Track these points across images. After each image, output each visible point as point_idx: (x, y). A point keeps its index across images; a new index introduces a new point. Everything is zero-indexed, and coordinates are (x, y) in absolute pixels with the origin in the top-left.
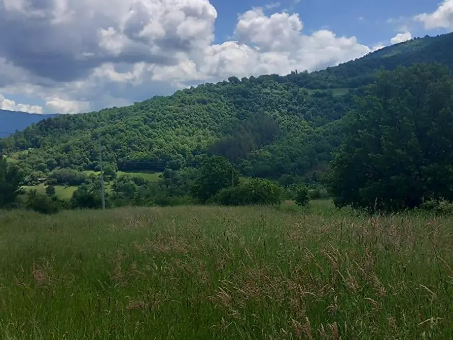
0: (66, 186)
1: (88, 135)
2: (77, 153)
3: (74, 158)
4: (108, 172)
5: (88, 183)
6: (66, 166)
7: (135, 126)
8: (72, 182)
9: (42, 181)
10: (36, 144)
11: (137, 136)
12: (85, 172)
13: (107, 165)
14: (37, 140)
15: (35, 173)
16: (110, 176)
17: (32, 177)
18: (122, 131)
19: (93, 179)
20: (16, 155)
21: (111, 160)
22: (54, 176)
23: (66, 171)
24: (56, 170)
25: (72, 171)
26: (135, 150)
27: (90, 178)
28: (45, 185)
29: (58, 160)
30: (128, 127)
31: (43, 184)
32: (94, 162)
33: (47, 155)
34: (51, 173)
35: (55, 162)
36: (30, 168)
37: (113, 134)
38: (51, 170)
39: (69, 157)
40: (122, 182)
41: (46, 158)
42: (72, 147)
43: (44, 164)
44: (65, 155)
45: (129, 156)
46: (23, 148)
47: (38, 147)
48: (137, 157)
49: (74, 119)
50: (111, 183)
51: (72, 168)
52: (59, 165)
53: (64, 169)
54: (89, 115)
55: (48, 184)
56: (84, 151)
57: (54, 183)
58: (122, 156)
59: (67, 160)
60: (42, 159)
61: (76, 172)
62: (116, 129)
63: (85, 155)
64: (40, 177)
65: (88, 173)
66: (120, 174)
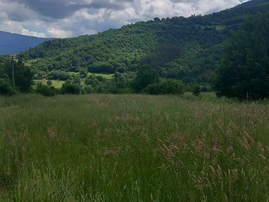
0: (58, 80)
1: (71, 51)
2: (65, 61)
3: (63, 64)
4: (82, 73)
5: (71, 79)
6: (58, 69)
7: (98, 46)
8: (62, 78)
9: (45, 77)
10: (41, 56)
11: (100, 52)
12: (69, 72)
13: (82, 69)
14: (43, 53)
15: (41, 72)
16: (83, 75)
17: (39, 75)
18: (91, 49)
19: (74, 77)
20: (31, 61)
21: (84, 66)
22: (52, 75)
24: (53, 71)
25: (62, 72)
26: (98, 60)
27: (72, 76)
28: (47, 79)
29: (54, 65)
30: (94, 46)
31: (45, 79)
32: (75, 67)
33: (48, 62)
34: (50, 73)
35: (52, 66)
36: (38, 69)
37: (86, 50)
38: (50, 71)
39: (60, 64)
40: (90, 79)
41: (47, 64)
42: (62, 58)
43: (46, 68)
44: (58, 62)
45: (94, 64)
46: (34, 57)
47: (43, 57)
48: (99, 65)
49: (63, 41)
50: (84, 79)
51: (62, 70)
52: (54, 68)
53: (57, 71)
54: (72, 39)
55: (48, 79)
56: (69, 60)
57: (51, 79)
58: (91, 63)
59: (59, 66)
60: (45, 64)
61: (63, 73)
62: (87, 48)
63: (69, 63)
64: (43, 75)
65: (71, 73)
66: (89, 74)
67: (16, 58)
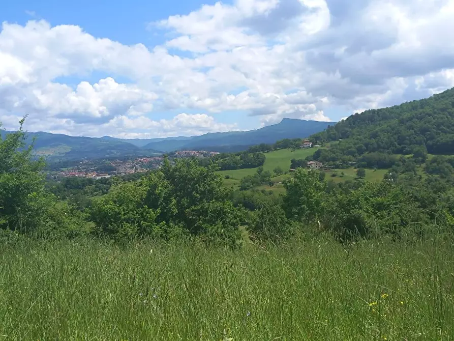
0: (375, 168)
1: (394, 122)
2: (384, 138)
3: (382, 143)
4: (417, 154)
5: (398, 165)
6: (374, 150)
7: (443, 110)
8: (381, 165)
9: (352, 165)
10: (345, 135)
11: (446, 119)
12: (394, 155)
13: (417, 148)
14: (347, 132)
15: (346, 157)
16: (421, 158)
17: (344, 161)
18: (430, 115)
19: (404, 161)
20: (329, 144)
21: (420, 144)
22: (363, 160)
23: (375, 155)
24: (366, 154)
25: (382, 154)
26: (445, 132)
27: (400, 160)
28: (355, 168)
29: (366, 145)
30: (436, 110)
31: (353, 167)
32: (402, 146)
33: (356, 141)
34: (361, 157)
35: (364, 147)
36: (341, 153)
37: (420, 119)
38: (360, 155)
39: (377, 142)
40: (435, 164)
41: (355, 144)
42: (380, 133)
43: (354, 150)
44: (373, 141)
45: (438, 139)
46: (334, 139)
47: (348, 137)
48: (448, 139)
49: (378, 113)
50: (424, 165)
51: (381, 152)
52: (367, 150)
53: (372, 154)
54: (392, 108)
55: (358, 167)
56: (392, 136)
57: (365, 167)
58: (432, 138)
59: (376, 146)
60: (352, 145)
61: (385, 156)
62: (423, 114)
63: (392, 139)
64: (350, 161)
65: (399, 156)
66: (430, 157)
67: (310, 142)
